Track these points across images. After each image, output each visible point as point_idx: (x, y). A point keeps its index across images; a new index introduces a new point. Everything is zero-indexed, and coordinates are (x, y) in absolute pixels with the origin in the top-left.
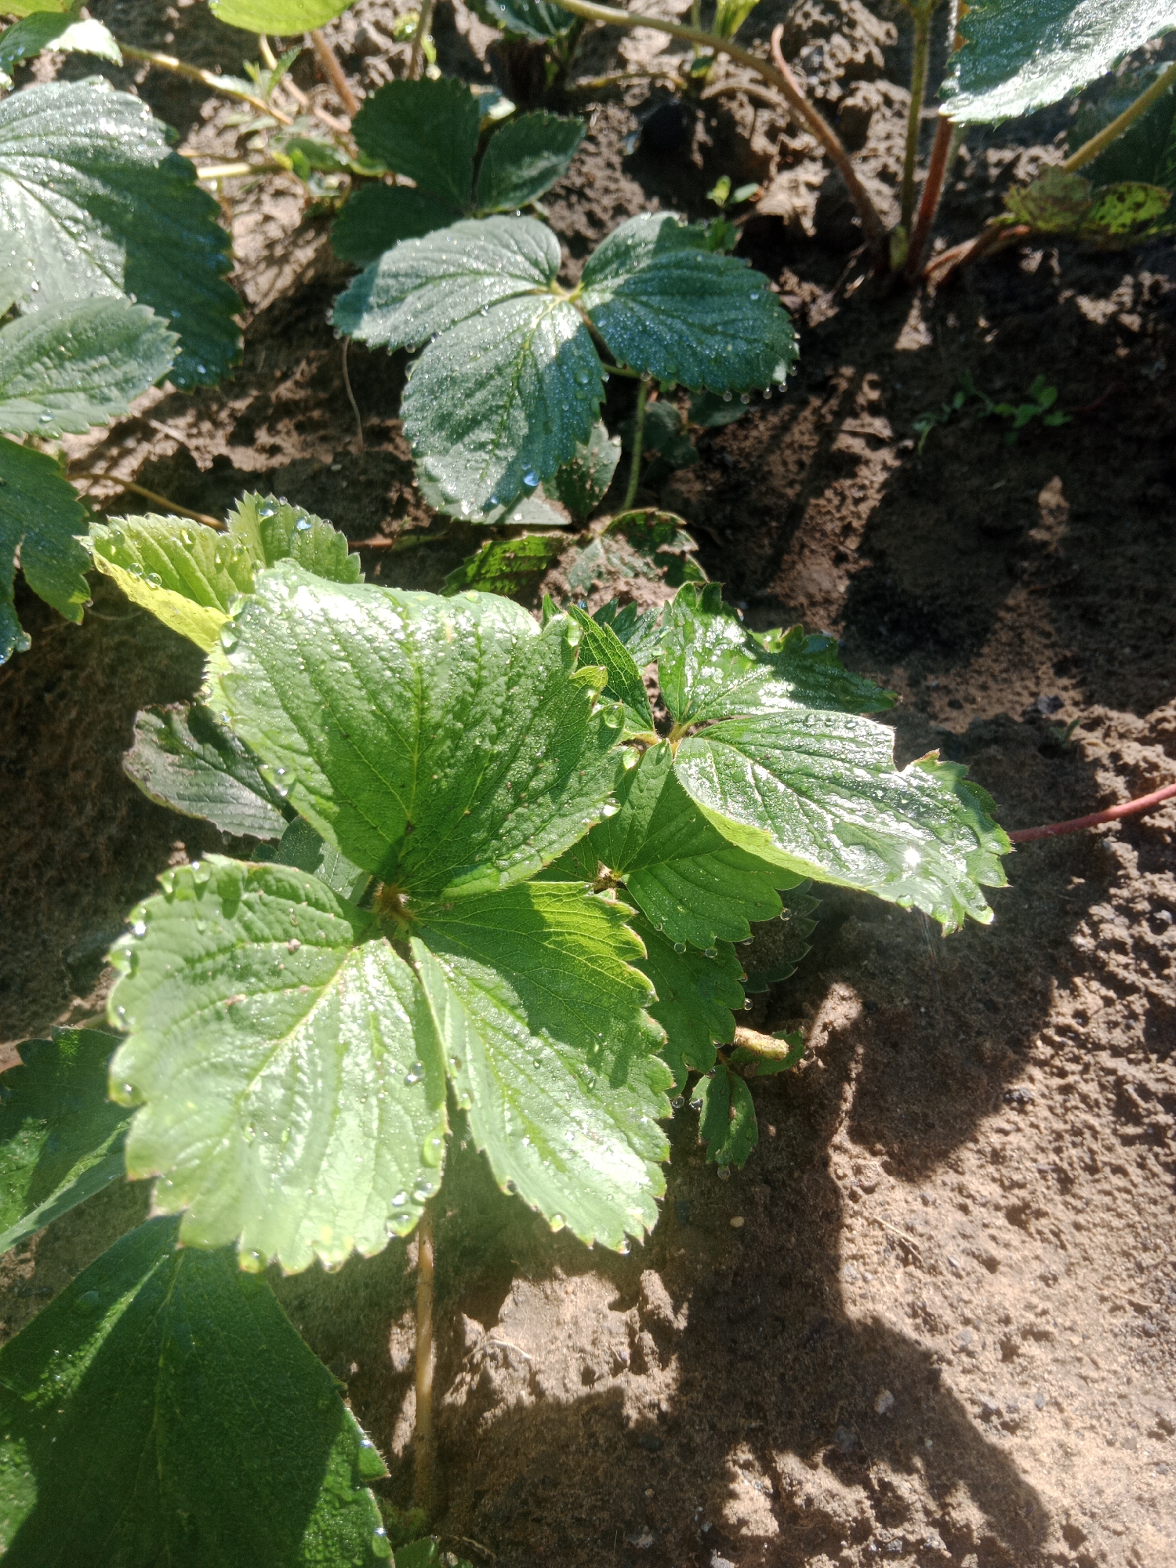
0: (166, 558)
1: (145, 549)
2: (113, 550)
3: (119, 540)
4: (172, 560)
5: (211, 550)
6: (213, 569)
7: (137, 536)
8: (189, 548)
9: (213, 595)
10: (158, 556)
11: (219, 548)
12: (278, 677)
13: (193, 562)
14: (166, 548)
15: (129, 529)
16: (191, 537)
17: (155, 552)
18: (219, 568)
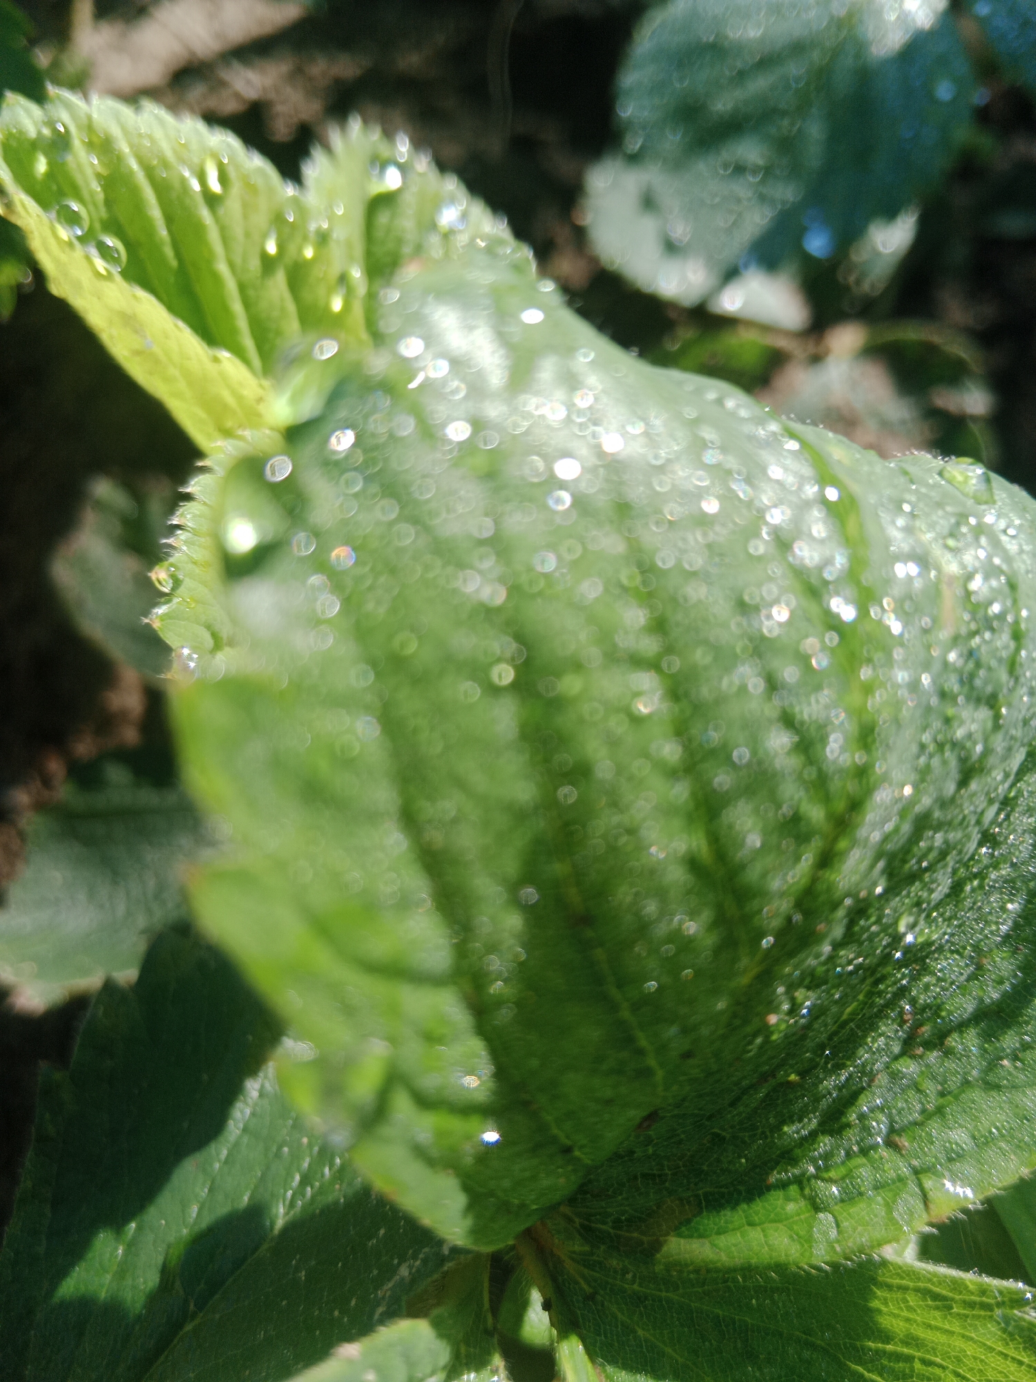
0: (156, 213)
1: (115, 180)
2: (41, 166)
3: (59, 144)
4: (169, 220)
5: (261, 219)
6: (255, 264)
7: (103, 146)
8: (212, 200)
9: (242, 323)
10: (138, 205)
11: (278, 220)
12: (410, 704)
13: (213, 236)
14: (161, 189)
15: (89, 127)
16: (223, 179)
17: (135, 191)
18: (268, 264)
